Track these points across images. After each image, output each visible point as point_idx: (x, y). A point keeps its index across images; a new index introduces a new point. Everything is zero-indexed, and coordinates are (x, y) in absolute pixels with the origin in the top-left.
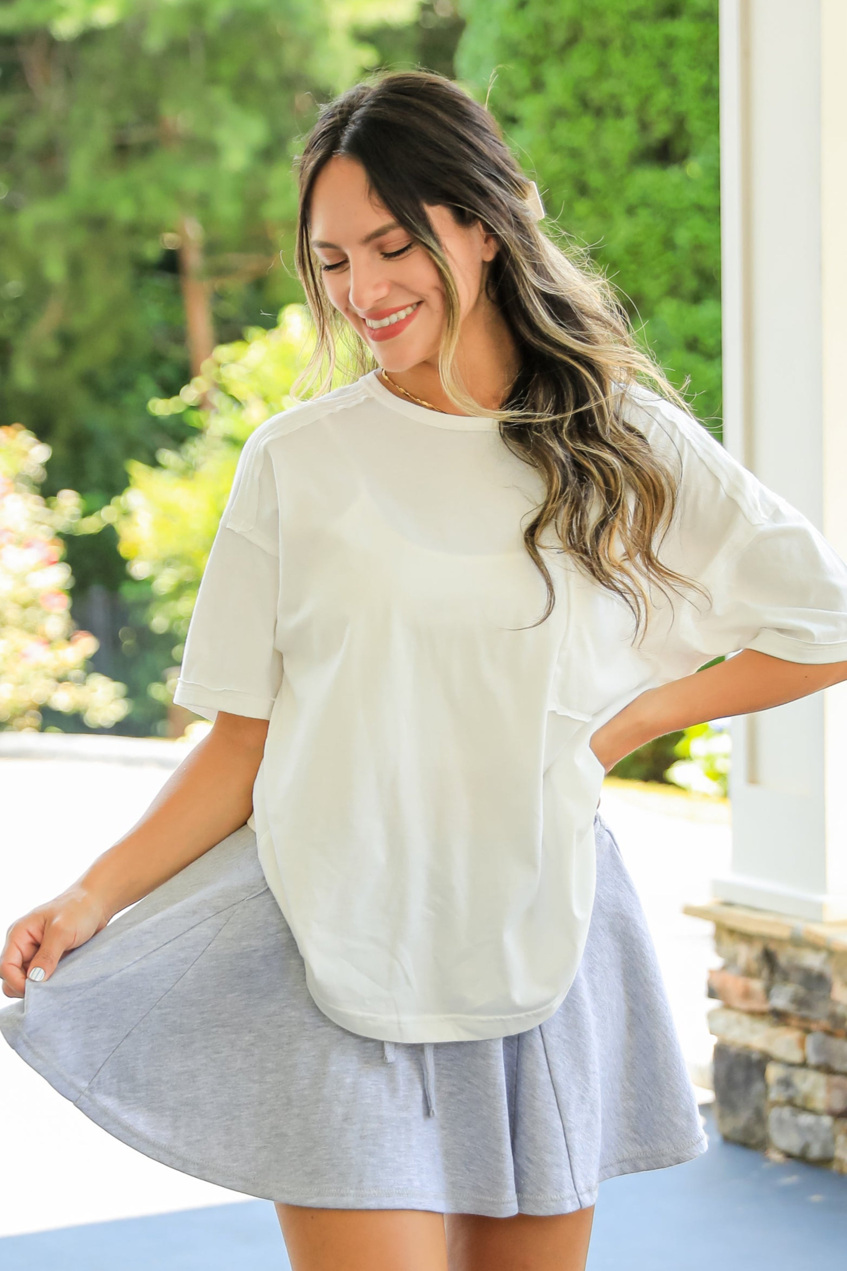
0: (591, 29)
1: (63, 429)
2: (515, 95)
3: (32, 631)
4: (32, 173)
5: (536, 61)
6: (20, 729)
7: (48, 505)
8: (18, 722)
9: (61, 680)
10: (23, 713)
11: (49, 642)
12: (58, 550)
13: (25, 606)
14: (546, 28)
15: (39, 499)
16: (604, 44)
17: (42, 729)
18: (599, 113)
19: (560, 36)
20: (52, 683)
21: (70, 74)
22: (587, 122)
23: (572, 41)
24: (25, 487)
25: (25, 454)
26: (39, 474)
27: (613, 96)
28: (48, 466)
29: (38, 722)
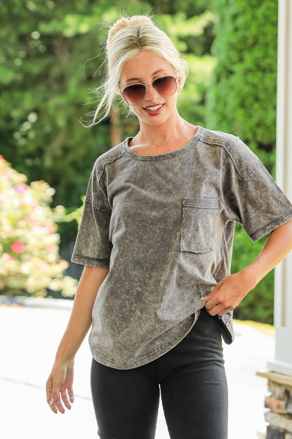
0: (262, 39)
1: (63, 183)
2: (233, 63)
3: (43, 259)
4: (55, 86)
5: (240, 51)
6: (37, 296)
7: (52, 211)
8: (38, 293)
9: (53, 278)
10: (40, 290)
11: (49, 263)
12: (55, 228)
13: (41, 249)
14: (245, 39)
15: (49, 208)
16: (266, 45)
17: (46, 297)
18: (264, 71)
19: (250, 41)
20: (50, 279)
21: (71, 50)
22: (259, 74)
23: (255, 43)
24: (44, 204)
25: (45, 192)
26: (50, 199)
27: (269, 65)
28: (54, 197)
29: (46, 294)
